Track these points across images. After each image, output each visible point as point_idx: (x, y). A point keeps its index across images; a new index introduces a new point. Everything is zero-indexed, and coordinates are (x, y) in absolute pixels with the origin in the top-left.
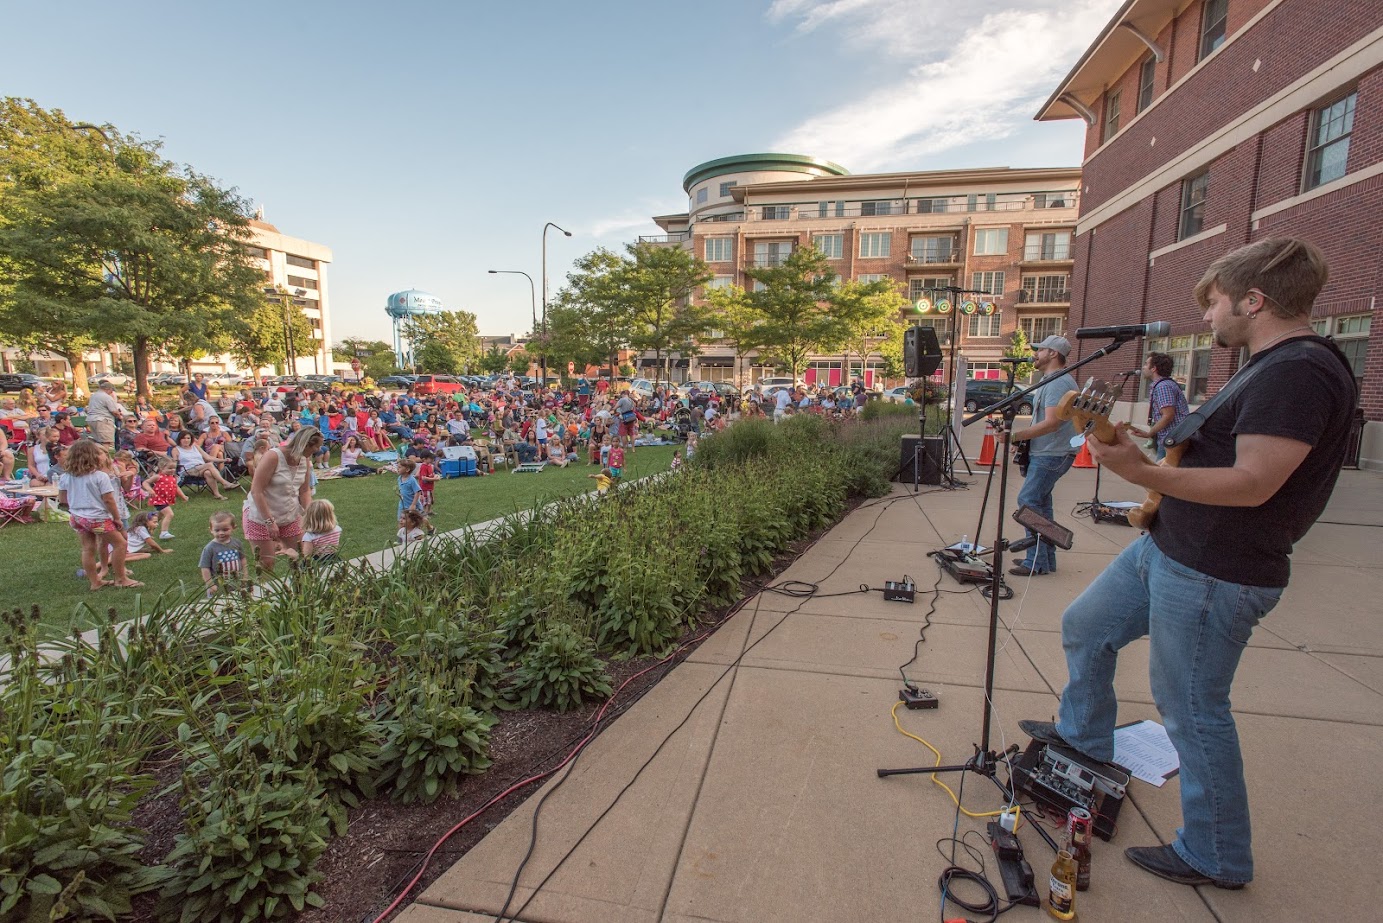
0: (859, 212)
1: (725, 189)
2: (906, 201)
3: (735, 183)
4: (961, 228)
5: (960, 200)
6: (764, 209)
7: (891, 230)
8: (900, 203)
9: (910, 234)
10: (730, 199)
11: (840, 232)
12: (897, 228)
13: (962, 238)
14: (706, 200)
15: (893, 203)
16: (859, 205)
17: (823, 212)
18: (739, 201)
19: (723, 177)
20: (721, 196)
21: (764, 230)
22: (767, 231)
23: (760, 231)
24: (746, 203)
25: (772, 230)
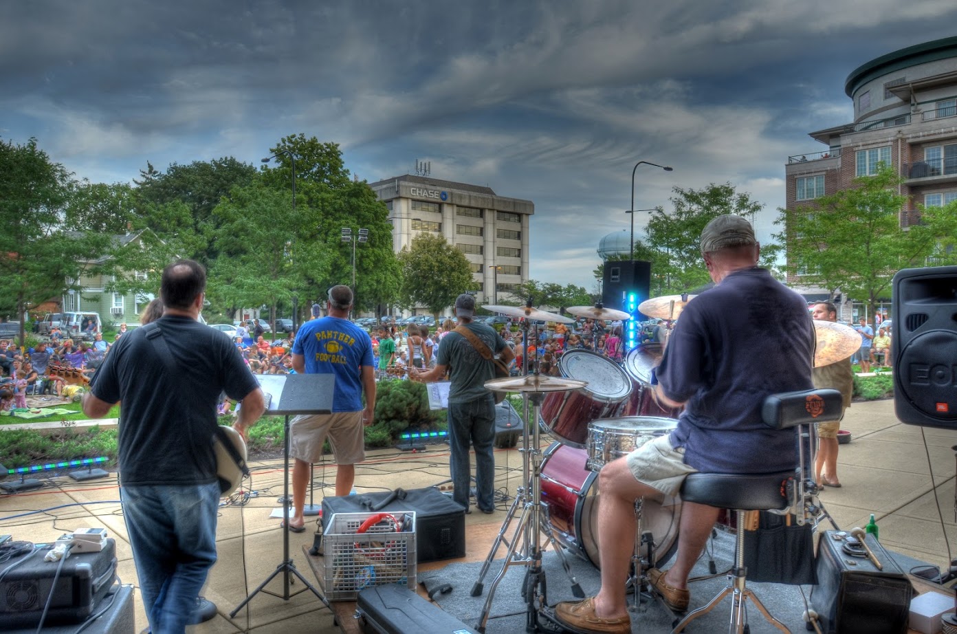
3: (903, 80)
6: (938, 105)
14: (869, 105)
19: (888, 76)
20: (886, 98)
21: (932, 132)
22: (937, 132)
23: (926, 133)
24: (913, 102)
25: (942, 130)
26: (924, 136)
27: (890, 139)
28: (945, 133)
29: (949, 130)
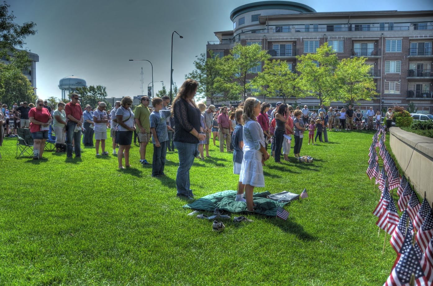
0: (326, 30)
1: (254, 18)
2: (350, 25)
3: (260, 15)
4: (379, 39)
5: (376, 25)
6: (276, 27)
7: (344, 39)
8: (347, 26)
9: (353, 41)
10: (257, 22)
11: (318, 39)
12: (347, 38)
13: (379, 44)
14: (244, 23)
15: (343, 26)
16: (325, 26)
17: (307, 30)
18: (263, 23)
19: (253, 12)
20: (252, 21)
21: (277, 38)
22: (279, 38)
23: (275, 38)
24: (267, 24)
25: (281, 38)
26: (274, 39)
27: (261, 38)
28: (282, 39)
29: (283, 38)
